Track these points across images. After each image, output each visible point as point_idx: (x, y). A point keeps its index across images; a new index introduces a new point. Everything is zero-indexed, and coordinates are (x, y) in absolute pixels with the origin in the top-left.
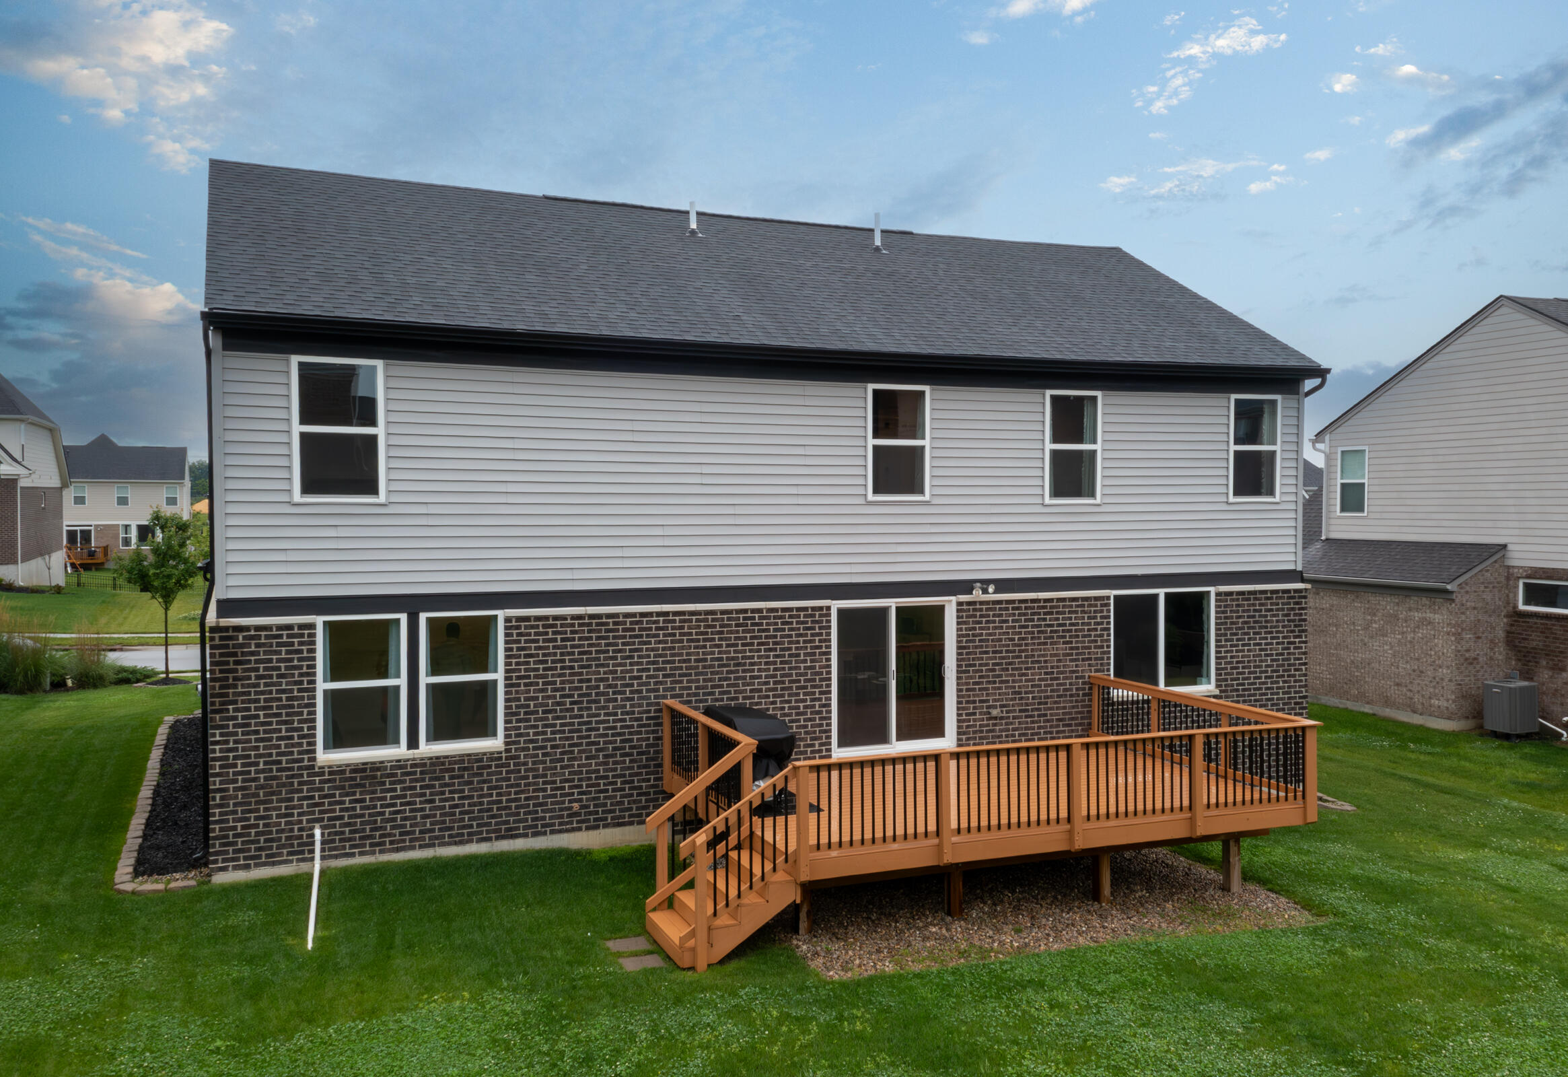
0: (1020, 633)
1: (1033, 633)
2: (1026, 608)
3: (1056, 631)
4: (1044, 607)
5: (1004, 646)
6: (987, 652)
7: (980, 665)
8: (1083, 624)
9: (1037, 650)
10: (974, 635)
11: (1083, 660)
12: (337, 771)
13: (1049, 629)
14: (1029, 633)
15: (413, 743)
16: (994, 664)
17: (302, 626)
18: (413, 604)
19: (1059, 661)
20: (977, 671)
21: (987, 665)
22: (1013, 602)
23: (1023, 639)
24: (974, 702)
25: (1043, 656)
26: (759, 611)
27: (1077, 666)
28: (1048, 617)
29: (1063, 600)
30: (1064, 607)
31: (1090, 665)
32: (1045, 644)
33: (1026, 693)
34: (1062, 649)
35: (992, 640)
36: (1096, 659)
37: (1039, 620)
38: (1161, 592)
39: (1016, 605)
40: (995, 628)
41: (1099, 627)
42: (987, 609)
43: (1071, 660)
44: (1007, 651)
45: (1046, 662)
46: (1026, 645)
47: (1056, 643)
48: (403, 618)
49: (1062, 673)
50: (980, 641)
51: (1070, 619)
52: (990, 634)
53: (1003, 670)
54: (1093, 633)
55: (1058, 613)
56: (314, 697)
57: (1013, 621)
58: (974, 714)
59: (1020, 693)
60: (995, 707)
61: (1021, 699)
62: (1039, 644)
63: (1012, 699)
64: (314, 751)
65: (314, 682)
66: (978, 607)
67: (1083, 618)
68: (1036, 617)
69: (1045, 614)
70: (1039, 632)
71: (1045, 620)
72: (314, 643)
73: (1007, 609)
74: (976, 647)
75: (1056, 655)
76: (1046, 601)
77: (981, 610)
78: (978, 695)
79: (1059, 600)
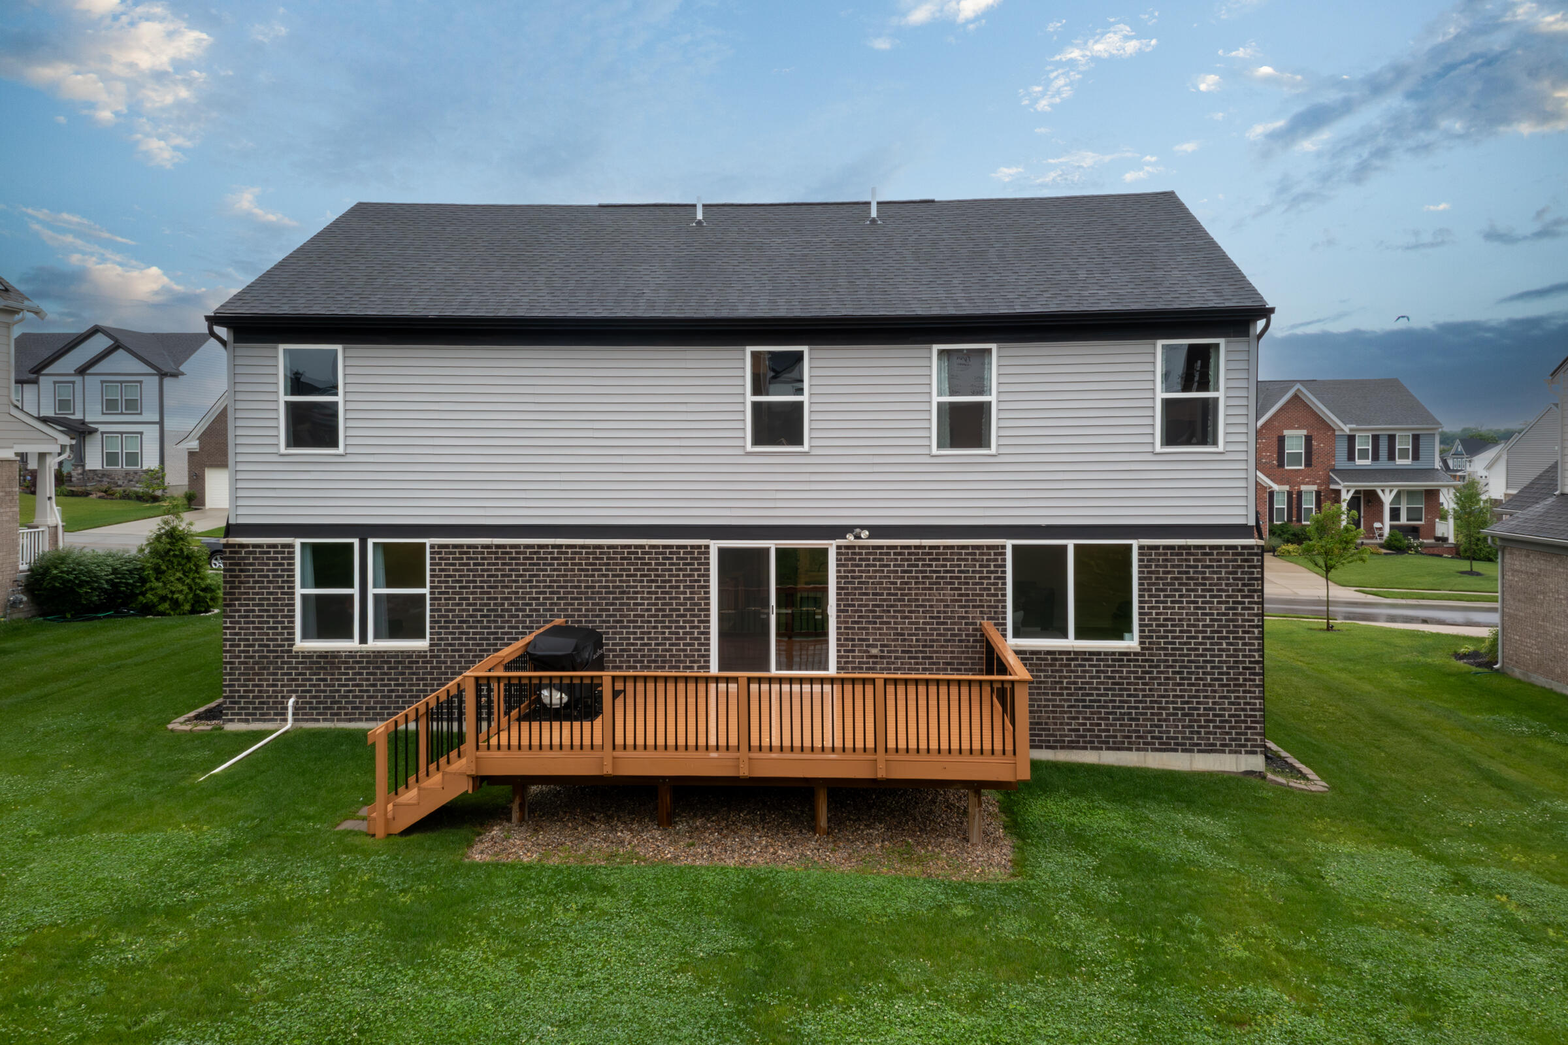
0: (903, 577)
1: (917, 578)
2: (909, 554)
3: (943, 578)
4: (929, 554)
5: (885, 589)
6: (867, 594)
7: (859, 606)
8: (973, 572)
9: (921, 594)
10: (853, 577)
11: (974, 607)
12: (308, 656)
13: (935, 575)
14: (912, 577)
15: (363, 639)
16: (874, 606)
17: (284, 546)
18: (364, 531)
19: (947, 606)
20: (856, 611)
21: (867, 606)
22: (895, 547)
23: (906, 583)
24: (853, 640)
25: (928, 600)
26: (642, 547)
27: (966, 612)
28: (934, 563)
29: (952, 547)
30: (952, 554)
31: (981, 612)
32: (931, 589)
33: (909, 635)
34: (950, 595)
35: (873, 583)
36: (989, 607)
37: (923, 565)
38: (1070, 543)
39: (899, 551)
40: (875, 571)
41: (993, 576)
42: (867, 554)
43: (960, 607)
44: (888, 594)
45: (931, 606)
46: (910, 589)
47: (942, 589)
48: (356, 542)
49: (950, 618)
50: (859, 583)
51: (960, 566)
52: (870, 577)
53: (884, 611)
54: (985, 581)
55: (944, 560)
56: (293, 599)
57: (895, 566)
58: (853, 651)
59: (903, 635)
60: (875, 646)
61: (904, 640)
62: (924, 589)
63: (894, 640)
64: (293, 640)
65: (293, 588)
66: (857, 550)
67: (975, 566)
68: (920, 563)
69: (930, 560)
70: (923, 577)
71: (931, 566)
72: (293, 558)
73: (889, 554)
74: (855, 589)
75: (942, 601)
76: (931, 547)
77: (861, 554)
78: (857, 634)
79: (946, 547)
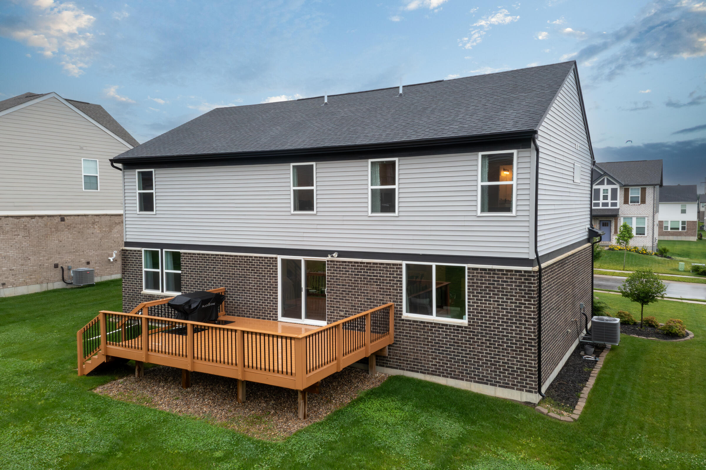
0: (355, 278)
1: (361, 278)
2: (358, 266)
3: (372, 279)
4: (367, 266)
5: (347, 283)
6: (339, 285)
7: (336, 290)
8: (386, 277)
9: (363, 287)
10: (333, 276)
11: (387, 295)
12: (146, 296)
13: (369, 277)
14: (359, 278)
15: (162, 290)
16: (343, 291)
17: (138, 251)
18: (162, 246)
19: (374, 294)
20: (335, 293)
21: (339, 291)
22: (351, 262)
23: (356, 281)
24: (334, 307)
25: (366, 290)
27: (383, 297)
28: (369, 271)
29: (376, 264)
30: (377, 267)
31: (390, 298)
32: (367, 284)
33: (358, 307)
34: (376, 288)
35: (342, 280)
36: (393, 295)
37: (364, 272)
38: (434, 265)
39: (353, 264)
40: (343, 274)
41: (395, 279)
42: (339, 265)
43: (380, 294)
44: (349, 286)
45: (367, 293)
46: (358, 284)
47: (372, 285)
48: (160, 250)
49: (376, 300)
50: (336, 279)
51: (380, 273)
52: (341, 277)
53: (346, 294)
54: (392, 282)
55: (373, 270)
56: (142, 273)
57: (351, 271)
58: (334, 313)
59: (355, 306)
60: (343, 311)
61: (355, 309)
62: (364, 284)
63: (351, 309)
64: (142, 289)
65: (142, 268)
66: (335, 263)
67: (387, 274)
68: (363, 271)
69: (367, 270)
70: (364, 278)
71: (367, 273)
72: (141, 256)
73: (348, 265)
74: (335, 282)
75: (372, 291)
76: (367, 263)
77: (337, 265)
78: (335, 304)
79: (374, 263)
